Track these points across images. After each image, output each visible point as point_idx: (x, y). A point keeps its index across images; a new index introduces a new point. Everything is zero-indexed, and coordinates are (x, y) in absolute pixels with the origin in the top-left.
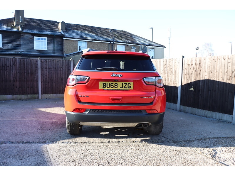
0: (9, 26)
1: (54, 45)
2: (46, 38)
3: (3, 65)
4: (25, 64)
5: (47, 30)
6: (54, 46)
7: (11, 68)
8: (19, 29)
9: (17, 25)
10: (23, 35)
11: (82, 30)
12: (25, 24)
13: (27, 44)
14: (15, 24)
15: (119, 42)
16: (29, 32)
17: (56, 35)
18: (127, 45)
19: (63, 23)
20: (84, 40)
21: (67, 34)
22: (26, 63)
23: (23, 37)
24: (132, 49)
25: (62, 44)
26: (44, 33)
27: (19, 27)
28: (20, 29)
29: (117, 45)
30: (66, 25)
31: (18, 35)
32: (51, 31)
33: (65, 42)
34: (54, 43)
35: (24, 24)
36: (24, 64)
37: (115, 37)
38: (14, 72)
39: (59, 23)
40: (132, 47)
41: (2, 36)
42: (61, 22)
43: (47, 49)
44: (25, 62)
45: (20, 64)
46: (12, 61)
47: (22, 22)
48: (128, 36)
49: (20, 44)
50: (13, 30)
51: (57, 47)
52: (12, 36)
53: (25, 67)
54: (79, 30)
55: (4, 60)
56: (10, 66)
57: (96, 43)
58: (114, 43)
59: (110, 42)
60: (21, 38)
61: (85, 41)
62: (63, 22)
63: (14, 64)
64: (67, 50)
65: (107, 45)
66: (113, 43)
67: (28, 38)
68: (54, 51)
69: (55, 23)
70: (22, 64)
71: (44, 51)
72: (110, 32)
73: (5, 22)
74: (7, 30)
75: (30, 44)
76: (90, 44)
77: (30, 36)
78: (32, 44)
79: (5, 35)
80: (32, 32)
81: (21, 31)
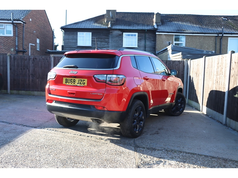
0: (99, 23)
1: (145, 42)
2: (137, 34)
5: (138, 25)
6: (145, 43)
8: (108, 26)
9: (108, 22)
12: (117, 19)
13: (116, 41)
14: (106, 21)
15: (232, 34)
16: (118, 28)
17: (148, 30)
20: (181, 33)
21: (161, 28)
23: (112, 34)
25: (155, 40)
26: (134, 28)
29: (229, 38)
30: (161, 16)
31: (107, 32)
33: (157, 37)
34: (145, 39)
35: (114, 20)
39: (154, 14)
42: (156, 14)
43: (137, 47)
47: (112, 18)
49: (109, 42)
50: (102, 28)
51: (148, 43)
52: (101, 33)
54: (179, 21)
57: (198, 37)
58: (223, 35)
59: (218, 34)
60: (110, 35)
61: (184, 35)
62: (158, 13)
64: (160, 47)
65: (213, 39)
66: (221, 35)
67: (117, 35)
68: (145, 48)
72: (223, 20)
73: (97, 19)
74: (97, 27)
75: (119, 41)
76: (189, 39)
77: (119, 33)
78: (121, 41)
79: (94, 33)
80: (121, 28)
81: (110, 27)
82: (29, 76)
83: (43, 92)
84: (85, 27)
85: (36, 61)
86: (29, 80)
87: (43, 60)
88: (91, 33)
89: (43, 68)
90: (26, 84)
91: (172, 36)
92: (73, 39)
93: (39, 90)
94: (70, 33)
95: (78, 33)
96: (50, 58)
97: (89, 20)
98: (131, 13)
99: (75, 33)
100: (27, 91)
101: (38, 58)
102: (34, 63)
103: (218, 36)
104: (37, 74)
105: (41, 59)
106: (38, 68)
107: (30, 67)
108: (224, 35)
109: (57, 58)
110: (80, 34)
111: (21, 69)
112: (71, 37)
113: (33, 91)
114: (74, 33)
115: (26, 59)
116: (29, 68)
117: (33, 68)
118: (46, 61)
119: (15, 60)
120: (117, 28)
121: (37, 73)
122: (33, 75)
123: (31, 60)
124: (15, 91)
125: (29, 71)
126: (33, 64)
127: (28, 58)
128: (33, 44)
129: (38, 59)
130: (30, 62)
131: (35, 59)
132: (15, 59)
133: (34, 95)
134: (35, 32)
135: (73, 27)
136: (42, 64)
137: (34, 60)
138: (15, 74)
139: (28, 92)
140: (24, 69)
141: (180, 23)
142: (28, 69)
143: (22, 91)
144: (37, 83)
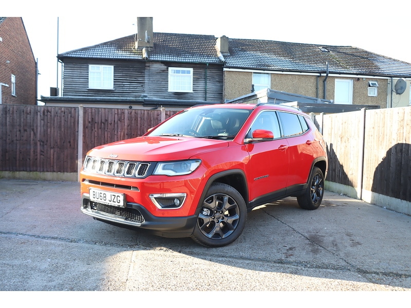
0: (126, 51)
1: (206, 83)
2: (191, 70)
3: (103, 121)
4: (139, 119)
5: (193, 54)
6: (206, 85)
7: (116, 125)
8: (142, 55)
9: (140, 48)
10: (149, 66)
11: (262, 51)
12: (155, 44)
13: (156, 82)
14: (136, 47)
15: (340, 73)
16: (161, 59)
17: (210, 64)
18: (358, 79)
19: (224, 38)
20: (264, 70)
21: (231, 61)
22: (141, 118)
23: (149, 70)
24: (370, 86)
25: (221, 81)
26: (187, 60)
27: (144, 50)
28: (145, 55)
29: (336, 80)
30: (230, 42)
31: (141, 65)
32: (201, 55)
33: (226, 76)
34: (205, 79)
35: (152, 46)
36: (136, 119)
37: (332, 63)
38: (119, 133)
39: (217, 38)
40: (370, 82)
41: (114, 69)
42: (221, 38)
43: (192, 91)
44: (139, 116)
45: (130, 119)
46: (118, 114)
47: (148, 42)
48: (363, 58)
49: (144, 83)
50: (133, 58)
51: (211, 86)
52: (131, 68)
53: (139, 125)
54: (256, 51)
55: (105, 113)
56: (113, 122)
57: (290, 77)
58: (327, 75)
59: (320, 73)
60: (146, 71)
61: (268, 74)
62: (224, 36)
63: (120, 120)
64: (230, 92)
65: (313, 80)
66: (325, 75)
67: (158, 71)
68: (206, 94)
69: (211, 39)
70: (134, 120)
71: (186, 95)
72: (323, 51)
73: (121, 43)
74: (123, 57)
75: (162, 81)
76: (277, 80)
77: (162, 67)
78: (166, 81)
79: (119, 67)
80: (165, 59)
81: (146, 58)
82: (36, 144)
83: (62, 173)
84: (102, 57)
85: (49, 116)
86: (35, 152)
87: (63, 114)
88: (112, 67)
89: (63, 130)
90: (29, 159)
91: (250, 74)
92: (80, 77)
93: (55, 170)
94: (76, 66)
95: (90, 66)
96: (77, 110)
97: (105, 44)
98: (176, 35)
99: (85, 66)
100: (31, 171)
101: (53, 110)
102: (45, 120)
103: (321, 76)
104: (52, 140)
105: (59, 111)
106: (52, 128)
107: (37, 126)
108: (329, 75)
109: (90, 111)
110: (92, 68)
111: (20, 131)
112: (77, 72)
113: (43, 171)
114: (82, 66)
115: (28, 112)
116: (35, 128)
117: (42, 128)
118: (69, 115)
119: (6, 114)
120: (159, 59)
121: (52, 138)
122: (43, 142)
123: (39, 113)
124: (7, 172)
125: (35, 134)
126: (42, 121)
127: (32, 111)
128: (5, 83)
129: (52, 113)
130: (37, 118)
131: (48, 111)
132: (6, 112)
133: (45, 180)
134: (9, 62)
135: (81, 56)
136: (61, 122)
137: (46, 114)
138: (6, 140)
139: (33, 174)
140: (25, 130)
141: (259, 54)
142: (33, 130)
143: (21, 172)
144: (52, 157)
